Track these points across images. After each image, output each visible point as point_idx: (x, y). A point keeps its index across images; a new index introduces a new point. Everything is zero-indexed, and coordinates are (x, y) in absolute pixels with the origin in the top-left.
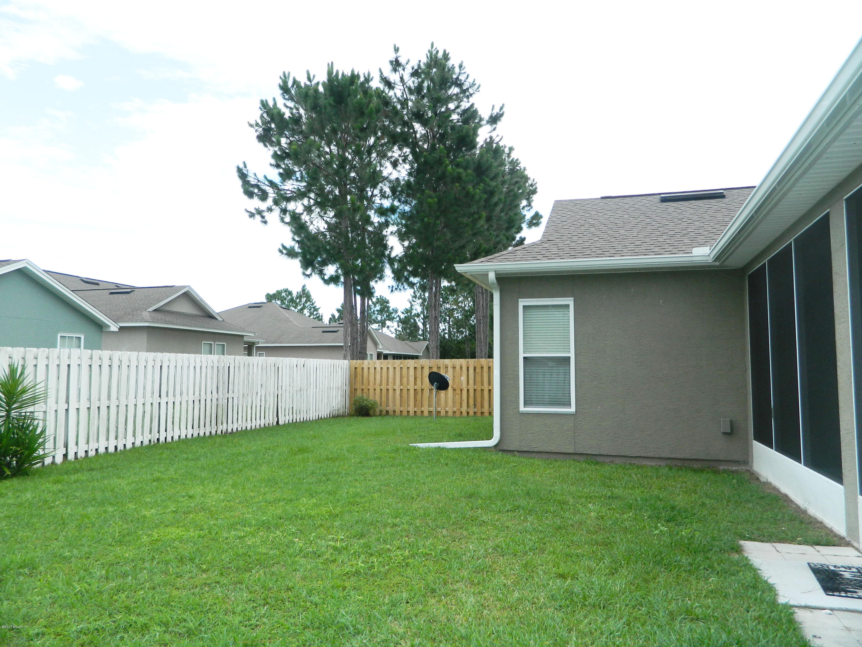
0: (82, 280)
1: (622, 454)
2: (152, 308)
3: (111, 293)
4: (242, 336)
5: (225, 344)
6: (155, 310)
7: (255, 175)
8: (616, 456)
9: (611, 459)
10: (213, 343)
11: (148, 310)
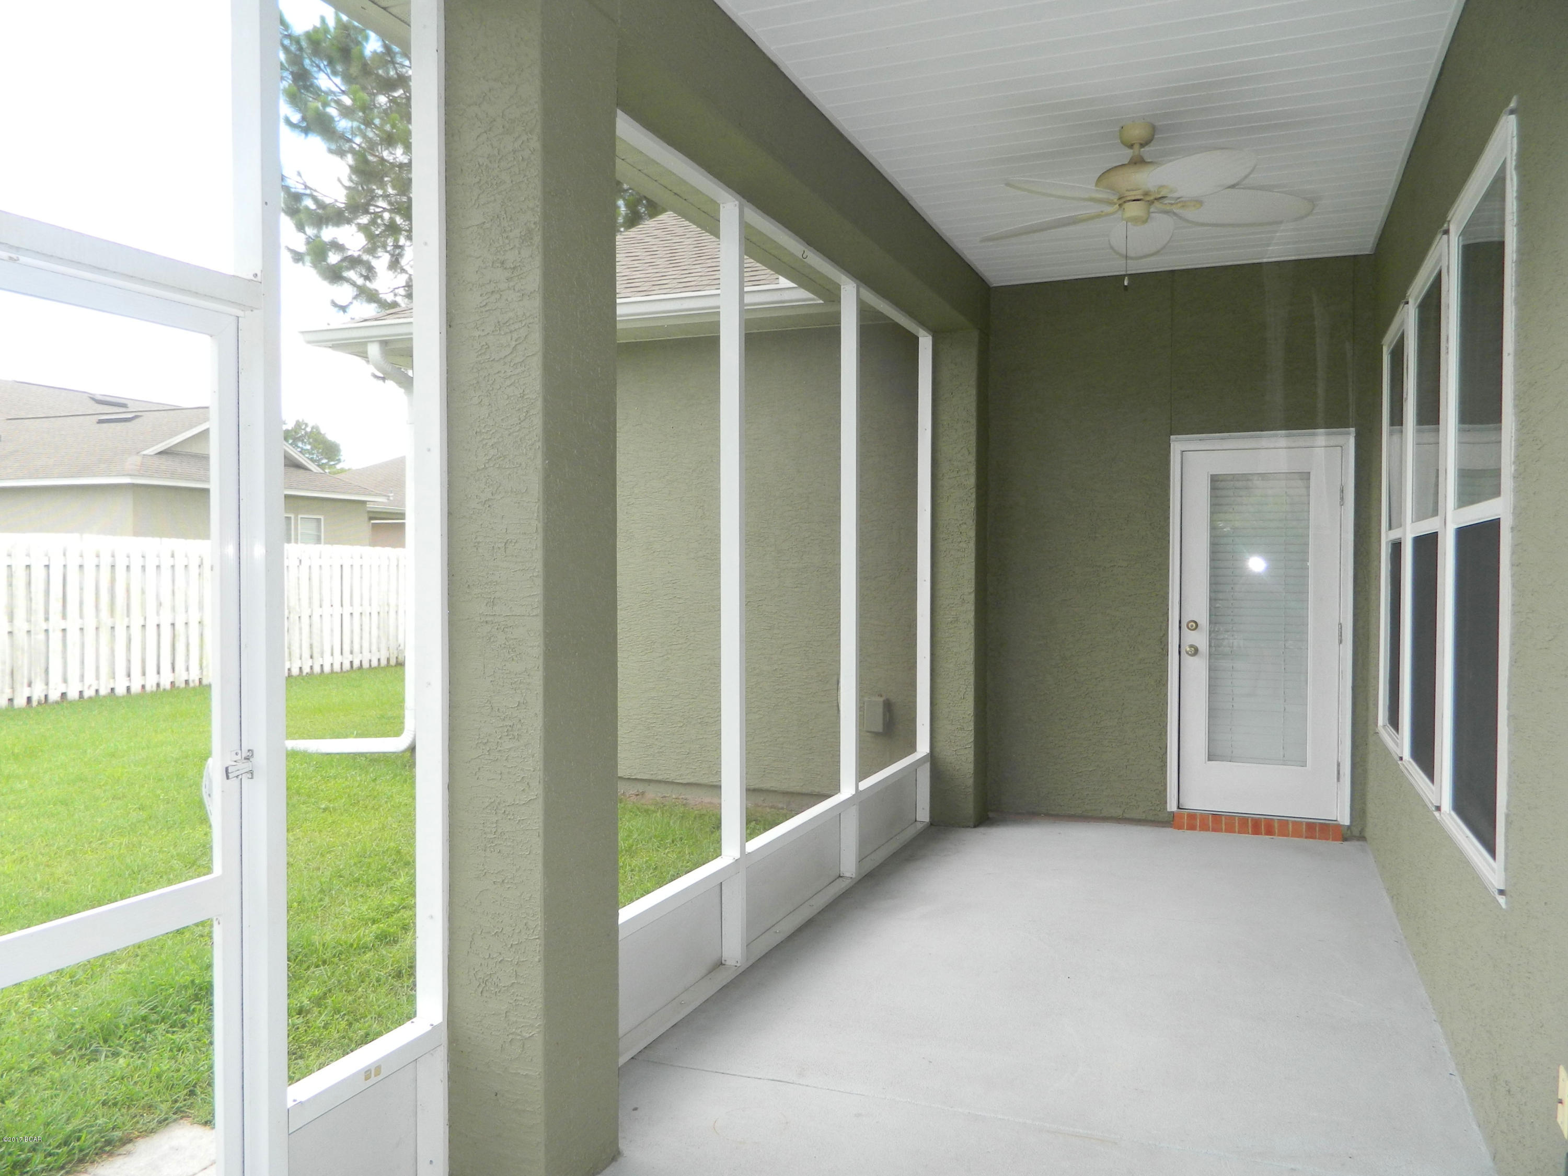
0: (93, 399)
1: (660, 778)
2: (151, 450)
3: (101, 422)
4: (364, 502)
5: (322, 517)
6: (160, 453)
7: (299, 174)
8: (649, 781)
9: (640, 787)
10: (292, 516)
11: (145, 452)
